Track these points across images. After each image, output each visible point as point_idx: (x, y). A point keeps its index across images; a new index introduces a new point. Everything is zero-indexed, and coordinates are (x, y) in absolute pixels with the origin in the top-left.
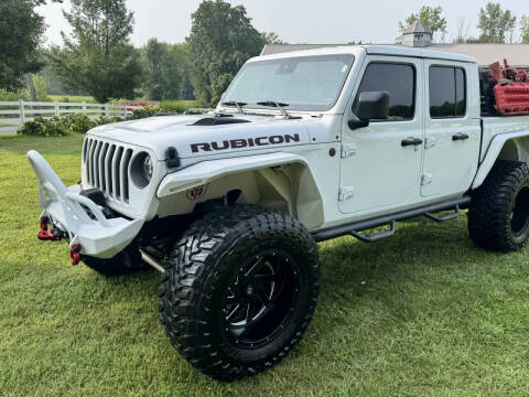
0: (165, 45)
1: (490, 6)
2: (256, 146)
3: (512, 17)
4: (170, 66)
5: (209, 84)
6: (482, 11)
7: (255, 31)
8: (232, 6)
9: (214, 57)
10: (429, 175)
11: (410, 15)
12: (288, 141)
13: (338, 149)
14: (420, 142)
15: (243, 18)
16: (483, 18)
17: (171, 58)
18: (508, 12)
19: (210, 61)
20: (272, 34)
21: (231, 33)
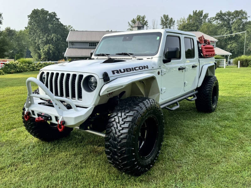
0: (15, 31)
1: (164, 16)
2: (135, 71)
3: (173, 21)
4: (18, 41)
5: (40, 50)
6: (162, 18)
7: (62, 25)
8: (49, 12)
9: (41, 37)
10: (186, 82)
11: (133, 19)
12: (145, 69)
13: (160, 72)
14: (184, 68)
15: (55, 18)
16: (162, 21)
17: (19, 37)
18: (172, 18)
19: (40, 39)
20: (69, 26)
21: (50, 25)
